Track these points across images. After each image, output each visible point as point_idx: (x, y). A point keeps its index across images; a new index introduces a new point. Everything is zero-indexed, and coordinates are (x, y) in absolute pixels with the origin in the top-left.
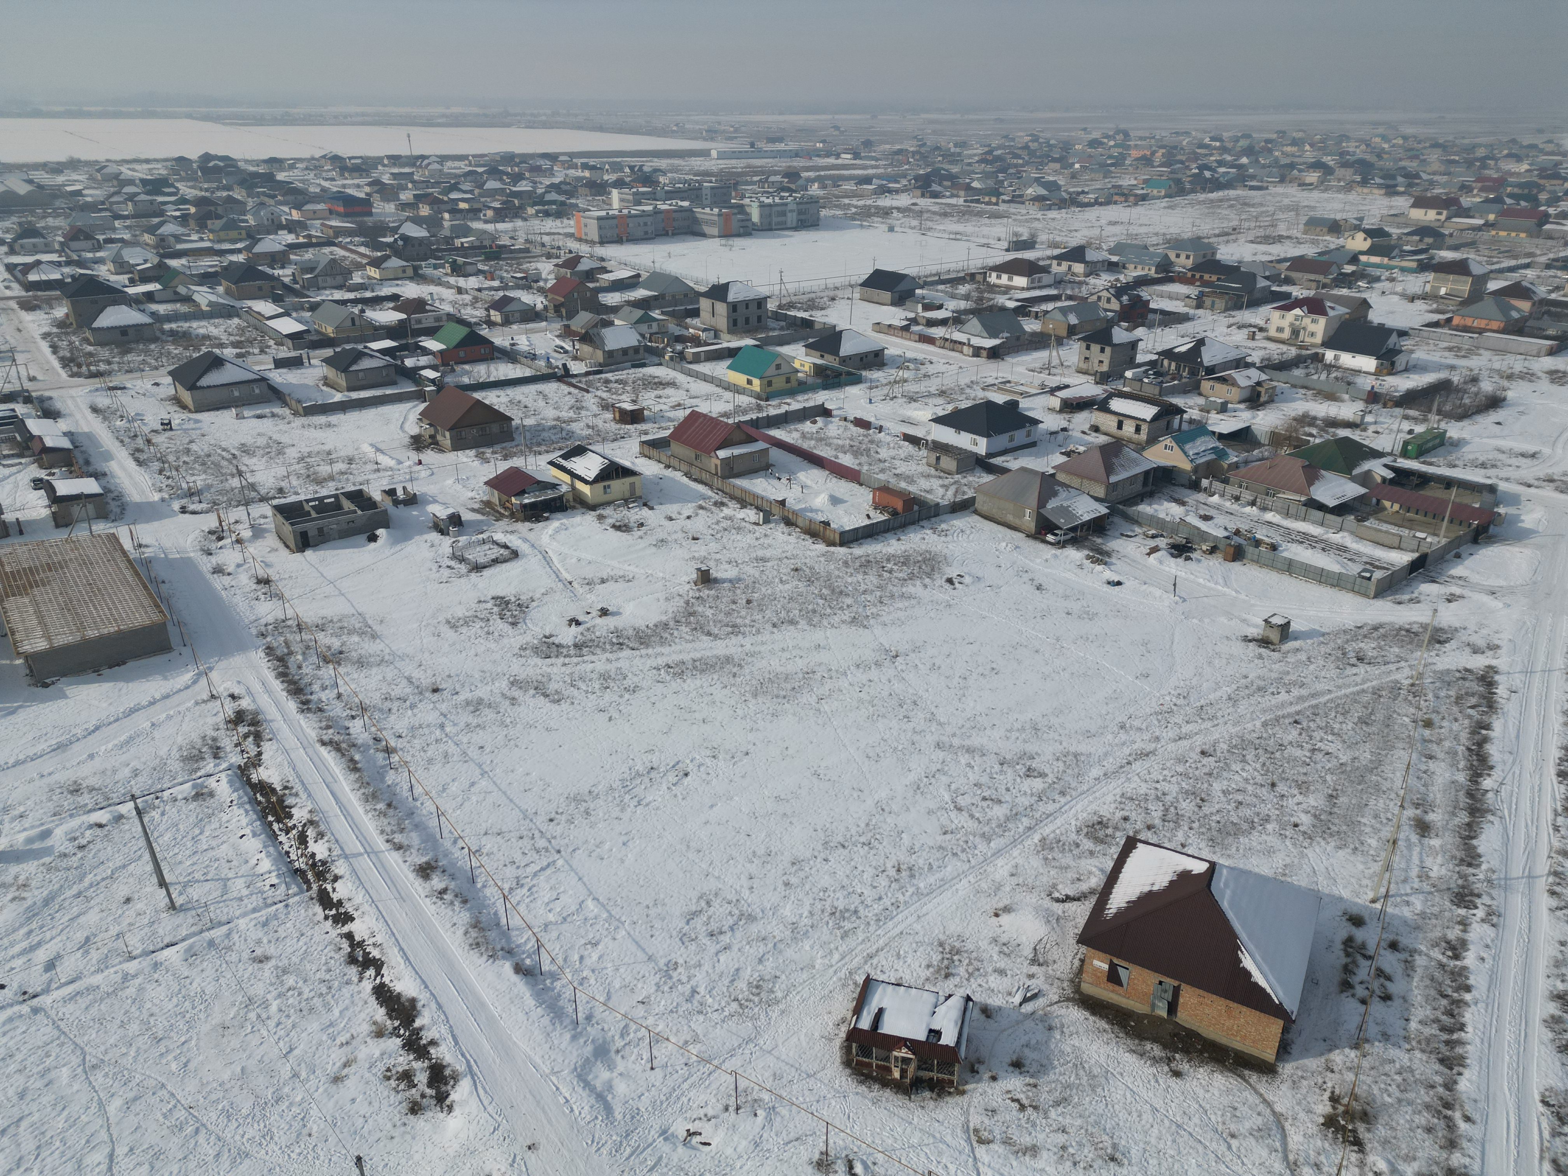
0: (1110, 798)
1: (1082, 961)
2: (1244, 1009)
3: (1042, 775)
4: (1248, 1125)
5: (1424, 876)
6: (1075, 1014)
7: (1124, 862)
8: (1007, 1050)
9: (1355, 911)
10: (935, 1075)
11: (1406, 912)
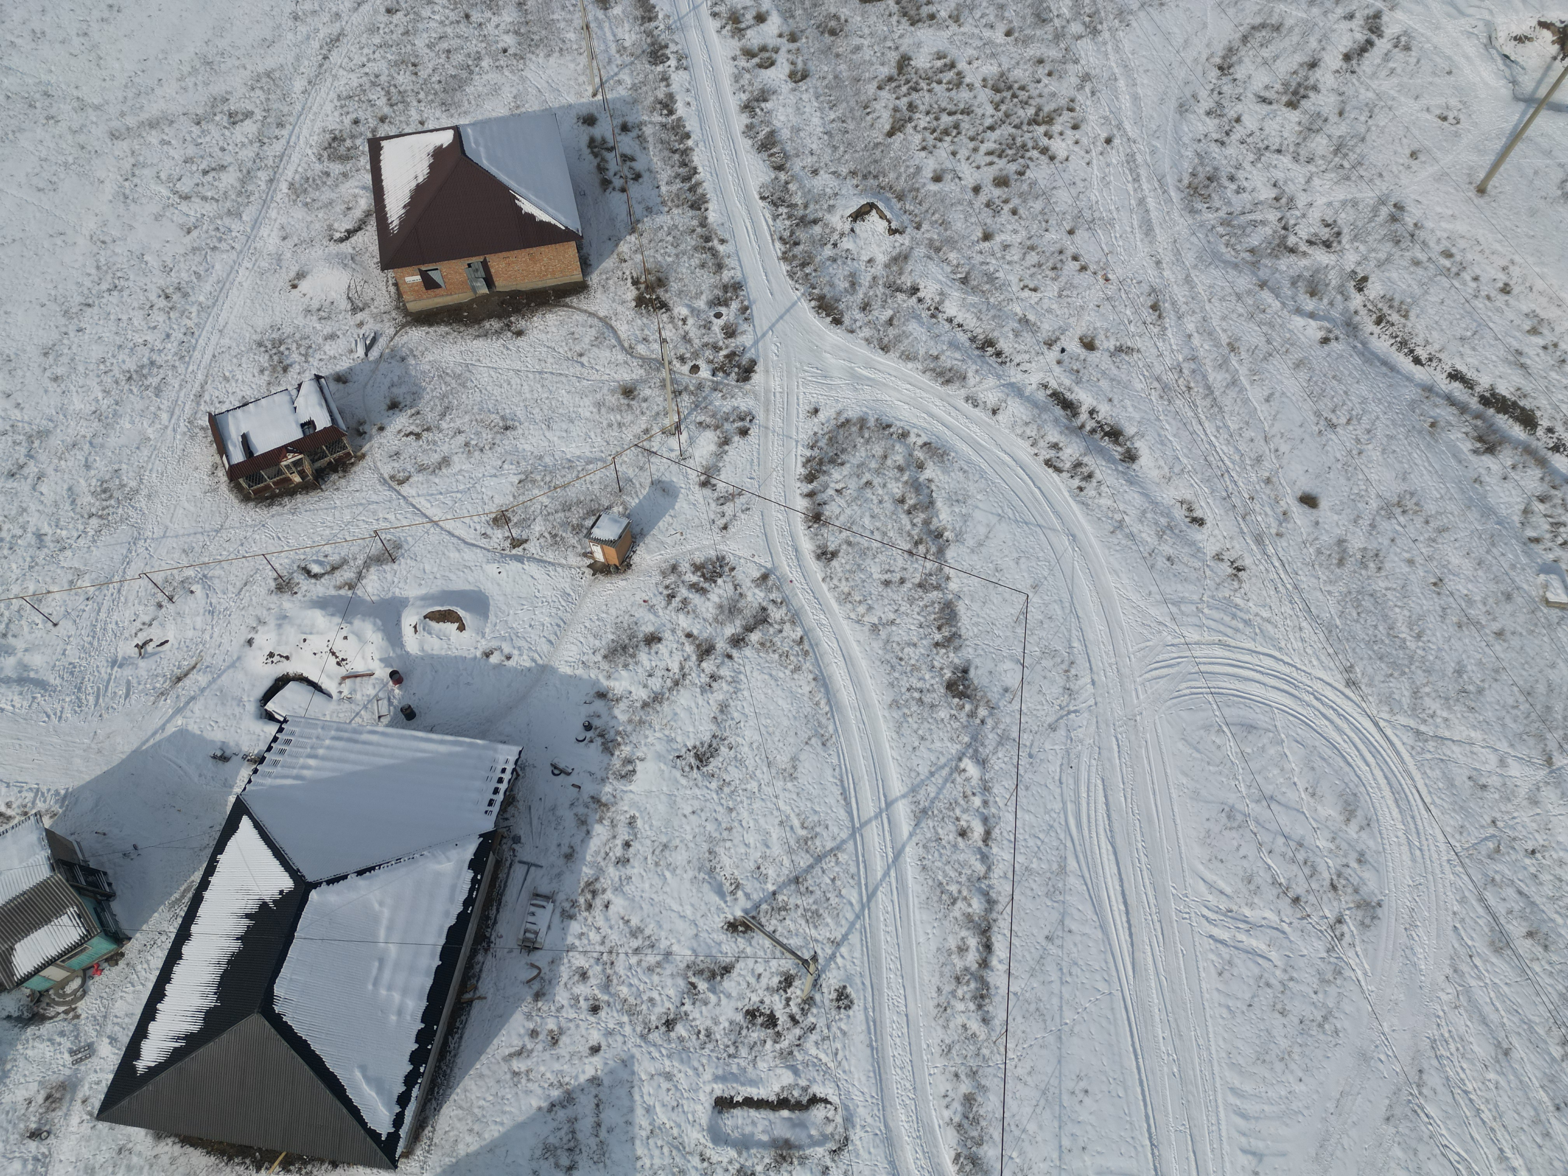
0: (329, 107)
1: (396, 285)
2: (543, 249)
3: (248, 115)
4: (587, 340)
5: (622, 50)
6: (416, 335)
7: (379, 169)
8: (378, 399)
9: (584, 112)
10: (331, 458)
11: (622, 92)
